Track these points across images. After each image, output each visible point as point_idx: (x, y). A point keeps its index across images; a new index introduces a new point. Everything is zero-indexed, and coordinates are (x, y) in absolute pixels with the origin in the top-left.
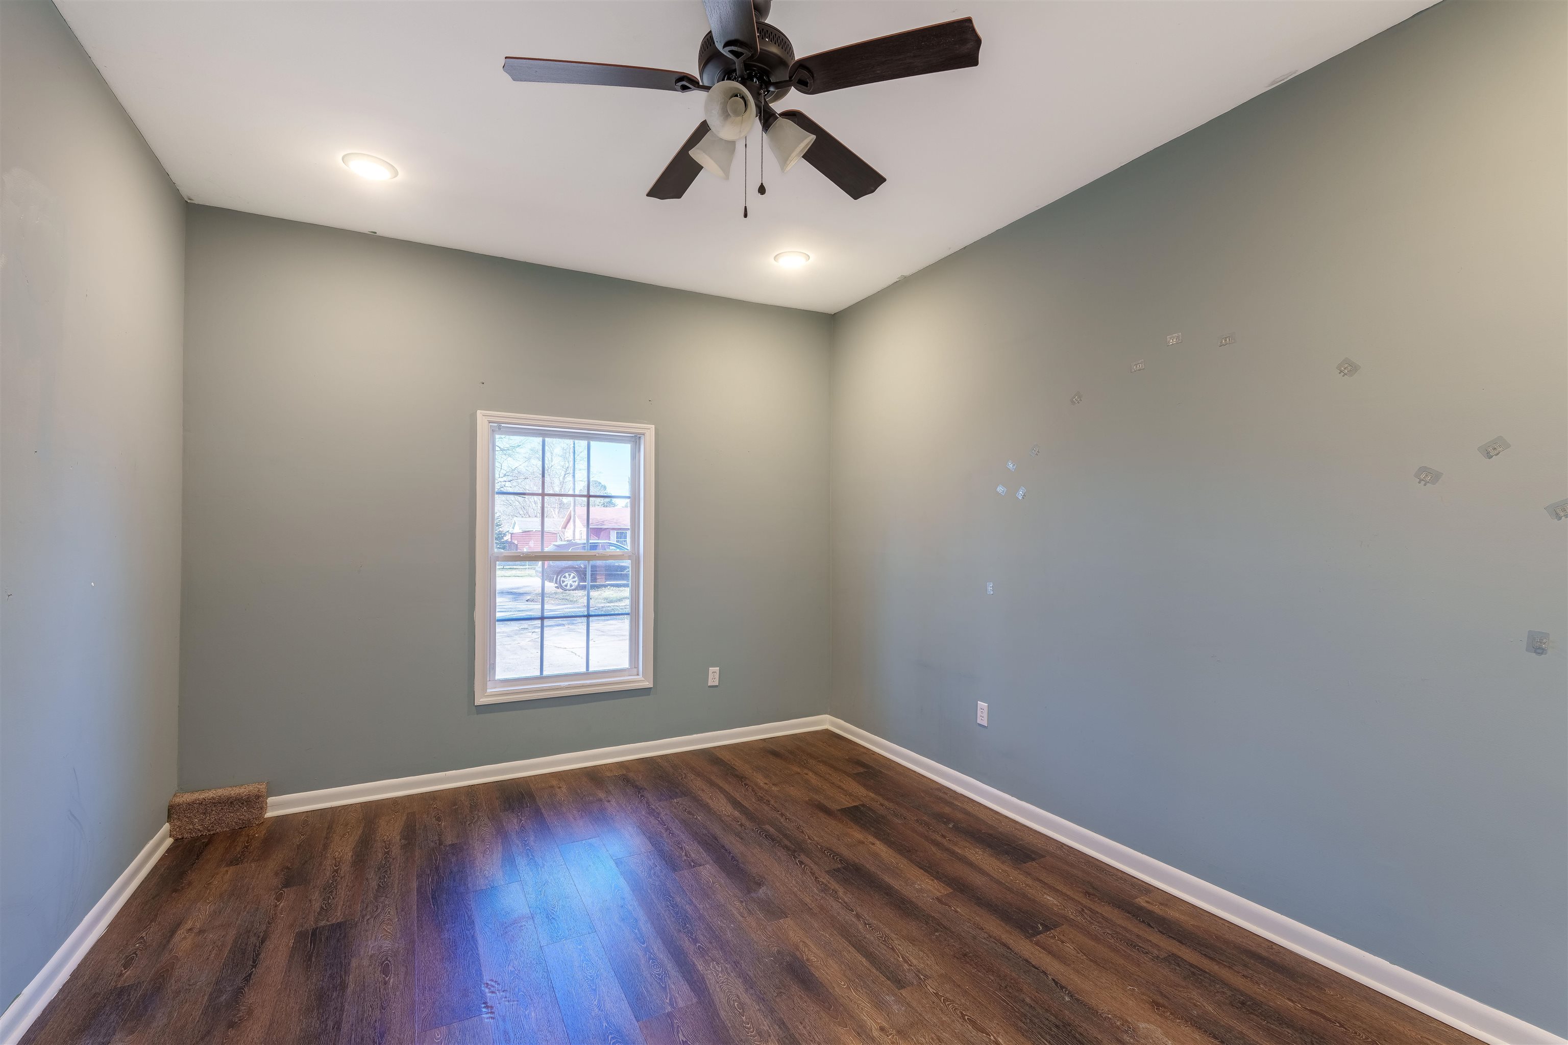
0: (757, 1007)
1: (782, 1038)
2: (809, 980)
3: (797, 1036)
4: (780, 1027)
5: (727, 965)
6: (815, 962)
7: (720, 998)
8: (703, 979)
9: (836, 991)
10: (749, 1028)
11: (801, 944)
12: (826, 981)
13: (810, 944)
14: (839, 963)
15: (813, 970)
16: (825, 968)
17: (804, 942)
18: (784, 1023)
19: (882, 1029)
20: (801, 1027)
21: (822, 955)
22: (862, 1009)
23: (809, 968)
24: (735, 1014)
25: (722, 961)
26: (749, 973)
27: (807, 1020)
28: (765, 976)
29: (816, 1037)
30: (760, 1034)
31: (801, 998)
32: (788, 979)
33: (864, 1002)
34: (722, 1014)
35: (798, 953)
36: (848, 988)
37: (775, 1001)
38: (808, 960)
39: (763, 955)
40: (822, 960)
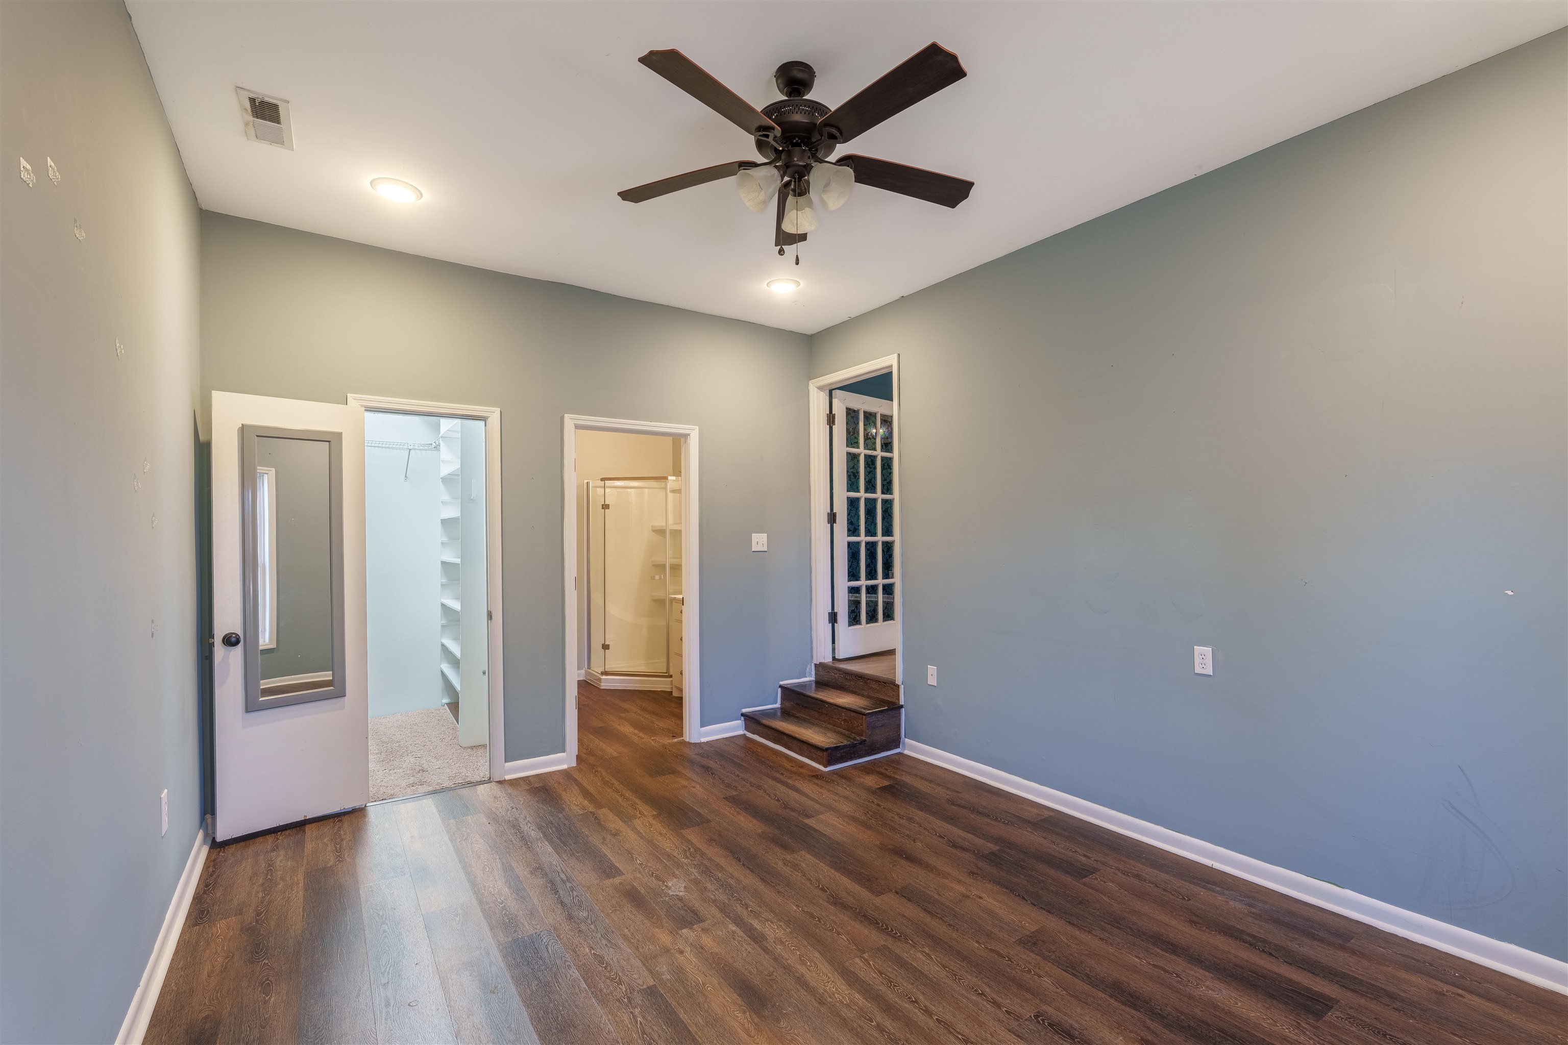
0: (789, 962)
1: (764, 940)
2: (743, 990)
3: (752, 943)
4: (767, 948)
5: (831, 1000)
6: (737, 1011)
7: (825, 968)
8: (850, 984)
9: (717, 980)
10: (792, 946)
11: (753, 1033)
12: (726, 990)
13: (742, 1034)
14: (710, 1011)
15: (740, 1001)
16: (726, 1004)
17: (750, 1036)
18: (764, 950)
19: (681, 952)
20: (749, 949)
21: (728, 1018)
22: (695, 966)
23: (743, 1003)
24: (807, 956)
25: (838, 1005)
26: (805, 993)
27: (744, 955)
28: (788, 990)
29: (737, 944)
30: (782, 943)
31: (750, 973)
32: (764, 990)
33: (693, 972)
34: (817, 955)
35: (756, 1020)
36: (704, 984)
37: (774, 967)
38: (744, 1012)
39: (795, 1016)
40: (728, 1013)
